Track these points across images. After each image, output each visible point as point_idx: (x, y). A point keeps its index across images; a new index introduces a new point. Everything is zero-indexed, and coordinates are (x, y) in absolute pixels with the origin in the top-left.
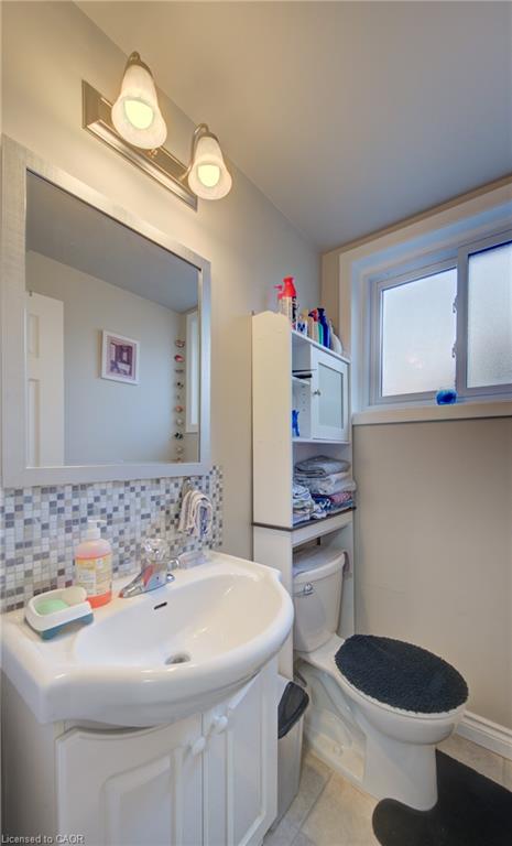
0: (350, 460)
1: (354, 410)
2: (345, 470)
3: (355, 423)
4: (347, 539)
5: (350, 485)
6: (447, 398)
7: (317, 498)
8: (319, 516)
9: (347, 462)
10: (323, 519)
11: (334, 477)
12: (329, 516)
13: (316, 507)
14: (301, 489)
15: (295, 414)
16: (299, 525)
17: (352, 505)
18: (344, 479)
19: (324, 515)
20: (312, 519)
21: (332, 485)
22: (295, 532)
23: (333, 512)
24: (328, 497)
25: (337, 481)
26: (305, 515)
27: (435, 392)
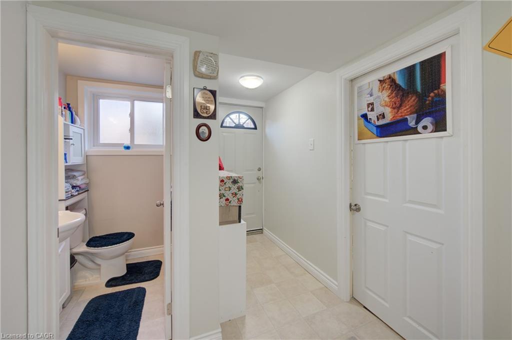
0: (86, 170)
1: (86, 149)
2: (83, 175)
3: (87, 154)
4: (85, 204)
5: (86, 181)
6: (128, 148)
7: (73, 187)
8: (75, 194)
9: (85, 172)
10: (76, 195)
11: (80, 178)
12: (79, 194)
13: (73, 191)
14: (67, 184)
15: (65, 154)
16: (67, 198)
17: (87, 189)
18: (84, 178)
19: (77, 193)
20: (72, 195)
21: (80, 181)
22: (66, 201)
23: (80, 192)
24: (77, 186)
25: (82, 179)
26: (69, 194)
27: (124, 144)
